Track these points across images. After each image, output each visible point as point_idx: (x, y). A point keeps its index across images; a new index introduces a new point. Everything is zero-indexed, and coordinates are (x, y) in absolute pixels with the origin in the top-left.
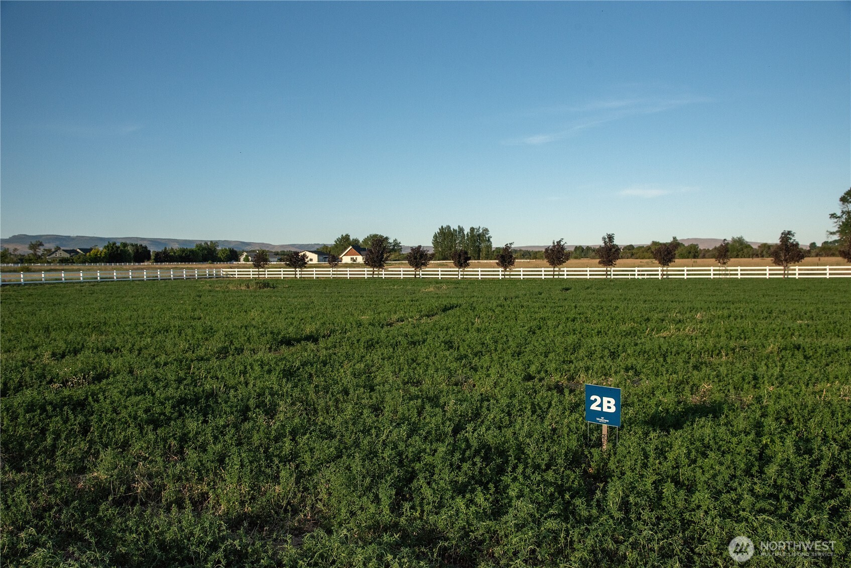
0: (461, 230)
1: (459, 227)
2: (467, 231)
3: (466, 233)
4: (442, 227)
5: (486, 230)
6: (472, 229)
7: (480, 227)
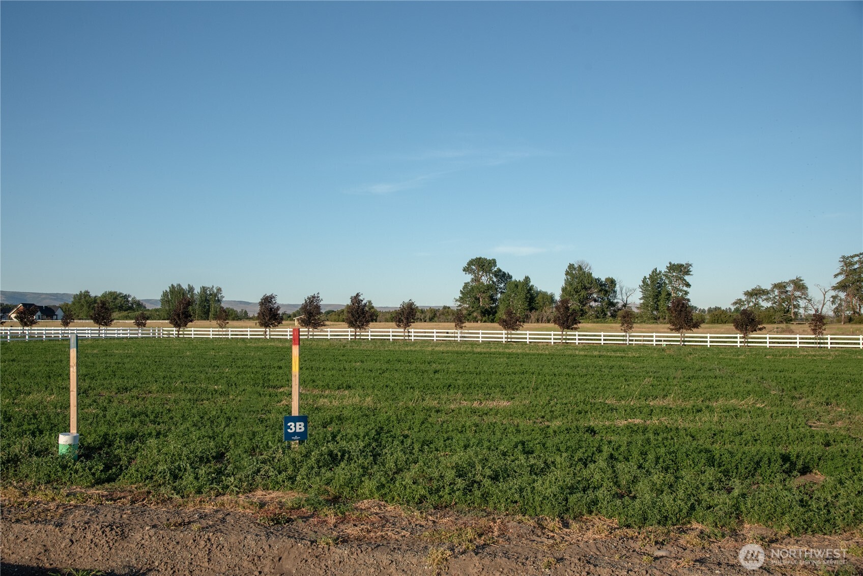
0: (191, 289)
1: (189, 285)
2: (197, 290)
3: (196, 292)
4: (172, 285)
5: (219, 290)
6: (204, 289)
7: (213, 287)
